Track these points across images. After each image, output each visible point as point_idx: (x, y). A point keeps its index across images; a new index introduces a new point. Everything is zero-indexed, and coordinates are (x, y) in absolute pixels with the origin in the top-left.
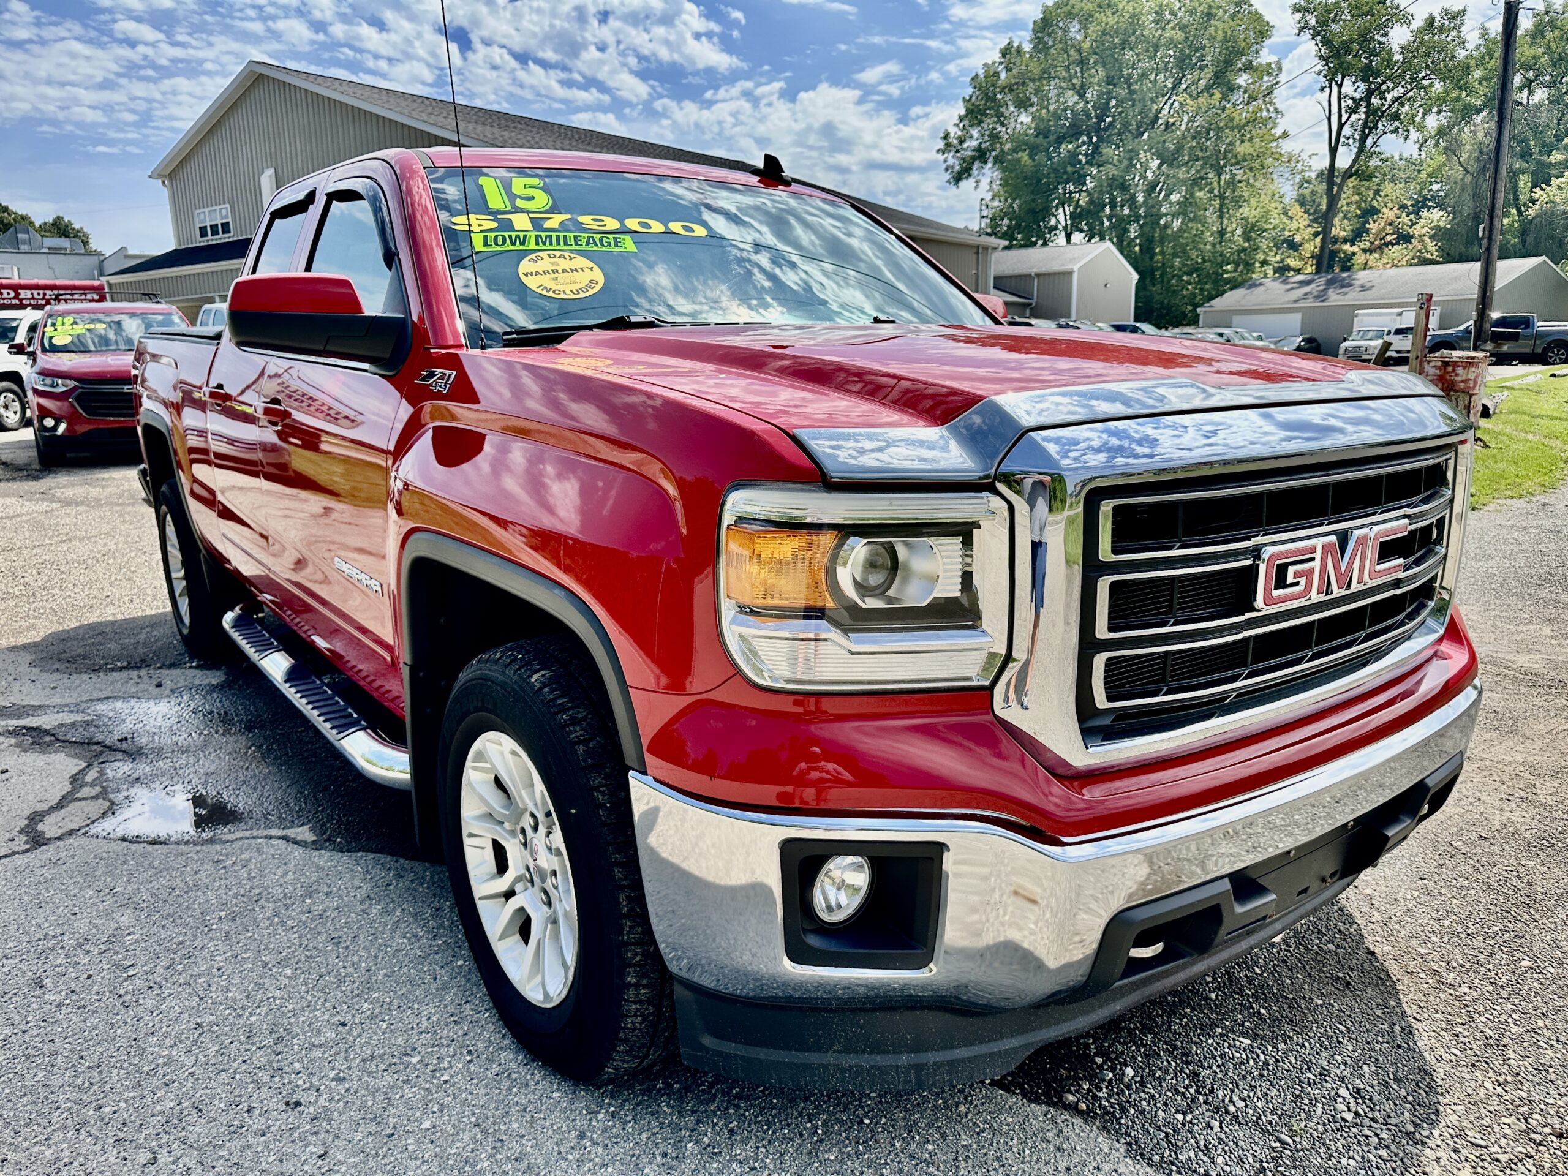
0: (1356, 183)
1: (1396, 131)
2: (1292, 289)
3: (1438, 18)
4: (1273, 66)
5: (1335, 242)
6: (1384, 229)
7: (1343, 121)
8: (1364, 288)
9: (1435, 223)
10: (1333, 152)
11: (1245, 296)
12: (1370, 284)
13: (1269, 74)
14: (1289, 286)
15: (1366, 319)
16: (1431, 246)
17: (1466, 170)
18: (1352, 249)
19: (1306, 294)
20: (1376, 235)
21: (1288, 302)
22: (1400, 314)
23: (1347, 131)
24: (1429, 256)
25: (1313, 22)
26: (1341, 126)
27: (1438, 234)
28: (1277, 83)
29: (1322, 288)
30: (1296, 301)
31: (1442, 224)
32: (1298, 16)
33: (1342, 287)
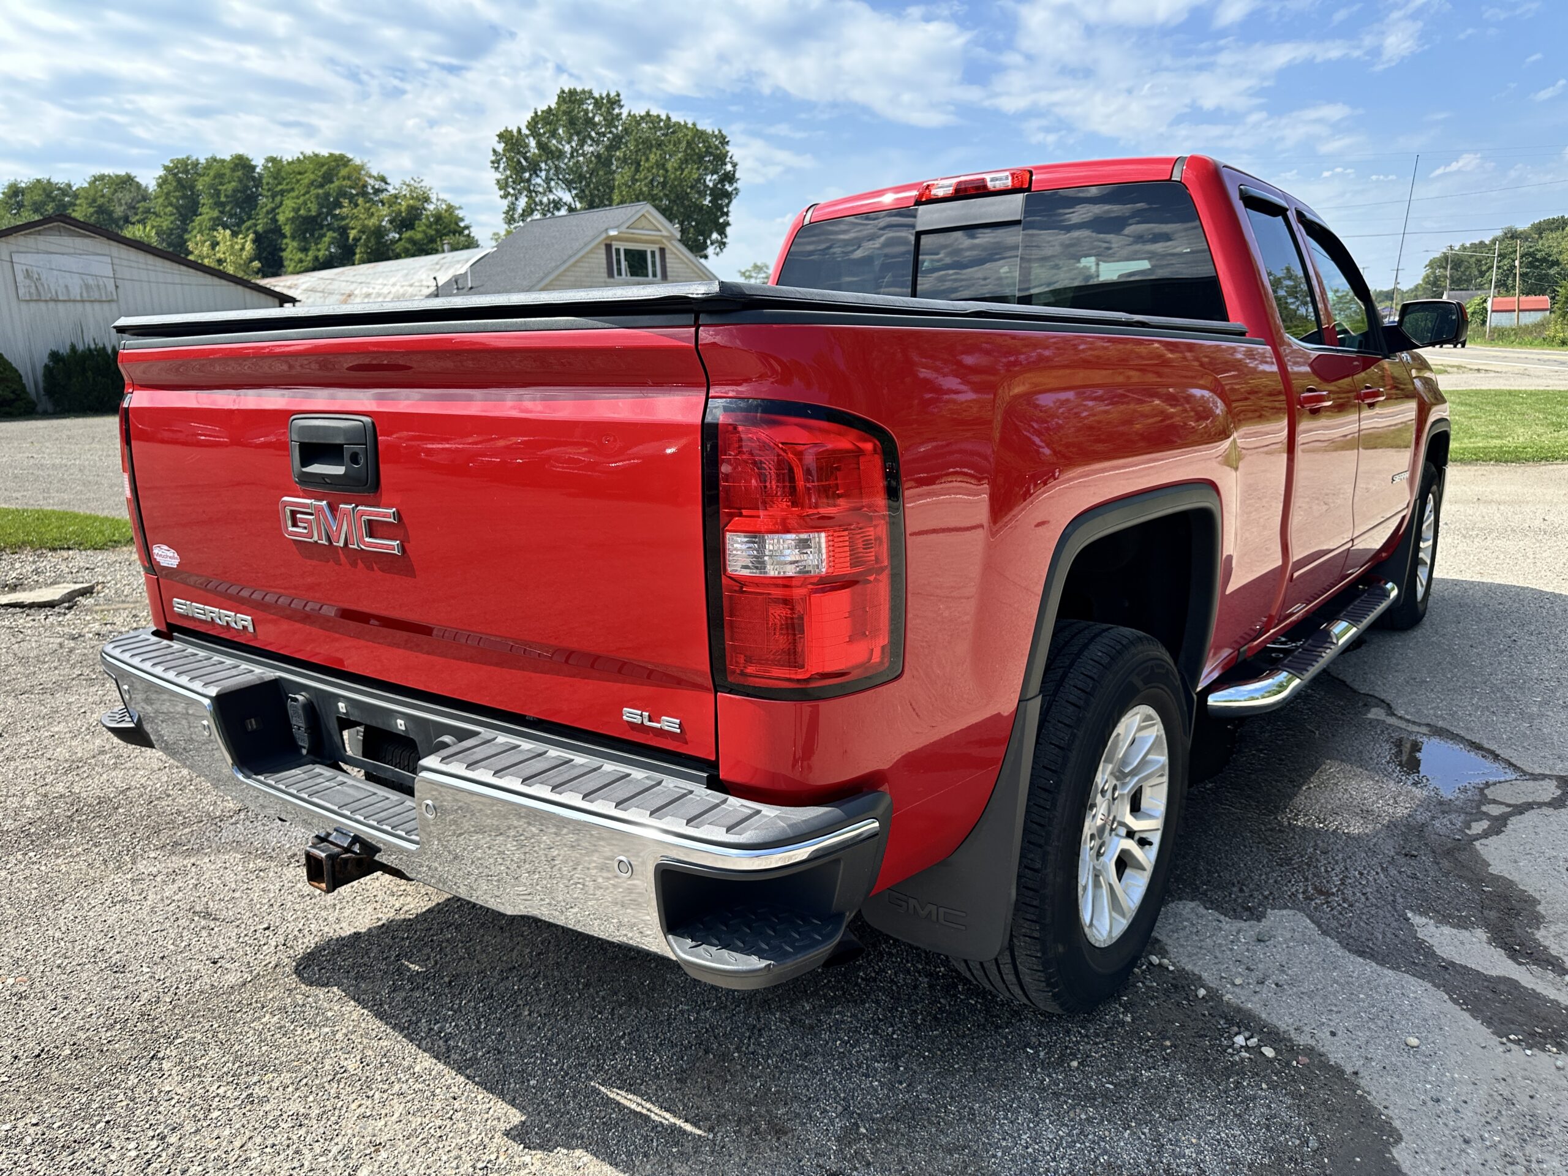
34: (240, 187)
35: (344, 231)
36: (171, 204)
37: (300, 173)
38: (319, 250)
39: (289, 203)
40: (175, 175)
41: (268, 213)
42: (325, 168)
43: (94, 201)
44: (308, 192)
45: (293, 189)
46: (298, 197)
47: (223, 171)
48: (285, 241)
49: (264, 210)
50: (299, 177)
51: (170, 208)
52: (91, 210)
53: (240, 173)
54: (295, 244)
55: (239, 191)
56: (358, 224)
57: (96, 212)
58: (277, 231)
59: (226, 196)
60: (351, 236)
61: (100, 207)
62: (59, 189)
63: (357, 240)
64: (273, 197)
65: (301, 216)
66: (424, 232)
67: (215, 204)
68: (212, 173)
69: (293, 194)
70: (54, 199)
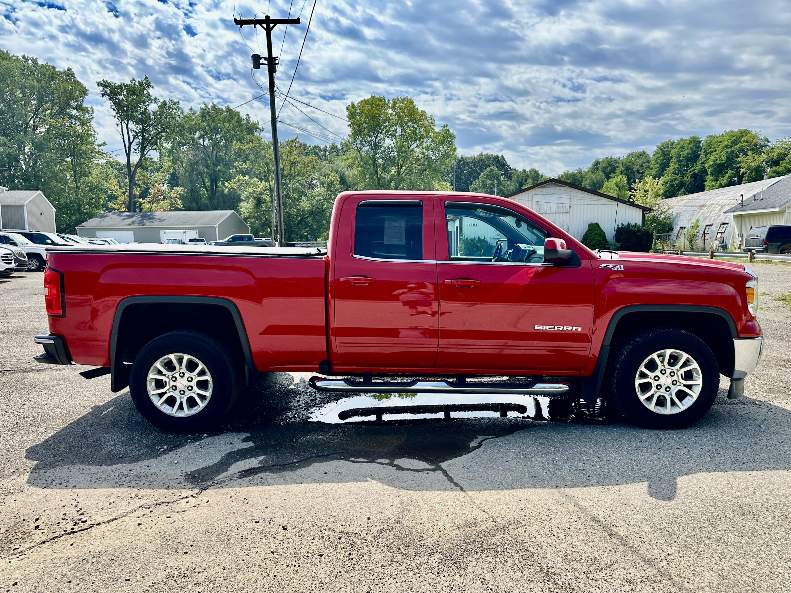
0: (140, 170)
1: (155, 149)
2: (125, 219)
3: (168, 103)
4: (89, 109)
5: (135, 198)
6: (157, 193)
7: (131, 141)
8: (161, 220)
9: (179, 192)
10: (128, 155)
11: (100, 221)
12: (163, 219)
13: (88, 113)
14: (123, 218)
15: (169, 234)
16: (179, 202)
17: (185, 170)
18: (143, 201)
19: (133, 222)
20: (154, 195)
21: (125, 225)
22: (184, 233)
23: (134, 146)
24: (179, 207)
25: (108, 92)
26: (130, 144)
27: (182, 197)
28: (93, 118)
29: (140, 219)
30: (129, 225)
31: (182, 193)
32: (101, 88)
33: (150, 219)
34: (691, 152)
35: (738, 169)
36: (657, 163)
37: (721, 142)
38: (723, 180)
39: (712, 157)
40: (662, 150)
41: (702, 163)
42: (734, 138)
43: (626, 164)
44: (722, 151)
45: (716, 151)
46: (717, 154)
47: (684, 145)
48: (708, 177)
49: (700, 162)
50: (719, 144)
51: (657, 165)
52: (623, 169)
53: (691, 145)
54: (712, 178)
55: (690, 154)
56: (746, 166)
57: (625, 169)
58: (705, 172)
59: (683, 157)
60: (741, 172)
61: (627, 167)
62: (614, 160)
63: (743, 174)
64: (706, 155)
65: (717, 164)
66: (785, 167)
67: (677, 161)
68: (679, 146)
69: (715, 153)
70: (611, 165)
